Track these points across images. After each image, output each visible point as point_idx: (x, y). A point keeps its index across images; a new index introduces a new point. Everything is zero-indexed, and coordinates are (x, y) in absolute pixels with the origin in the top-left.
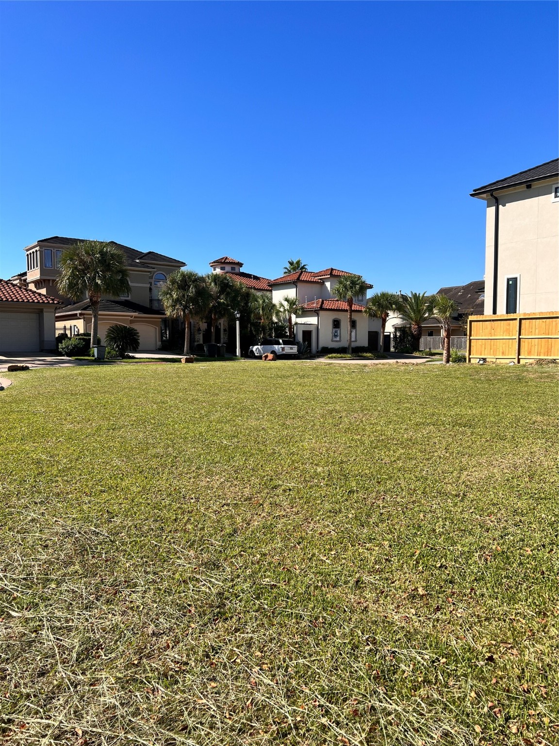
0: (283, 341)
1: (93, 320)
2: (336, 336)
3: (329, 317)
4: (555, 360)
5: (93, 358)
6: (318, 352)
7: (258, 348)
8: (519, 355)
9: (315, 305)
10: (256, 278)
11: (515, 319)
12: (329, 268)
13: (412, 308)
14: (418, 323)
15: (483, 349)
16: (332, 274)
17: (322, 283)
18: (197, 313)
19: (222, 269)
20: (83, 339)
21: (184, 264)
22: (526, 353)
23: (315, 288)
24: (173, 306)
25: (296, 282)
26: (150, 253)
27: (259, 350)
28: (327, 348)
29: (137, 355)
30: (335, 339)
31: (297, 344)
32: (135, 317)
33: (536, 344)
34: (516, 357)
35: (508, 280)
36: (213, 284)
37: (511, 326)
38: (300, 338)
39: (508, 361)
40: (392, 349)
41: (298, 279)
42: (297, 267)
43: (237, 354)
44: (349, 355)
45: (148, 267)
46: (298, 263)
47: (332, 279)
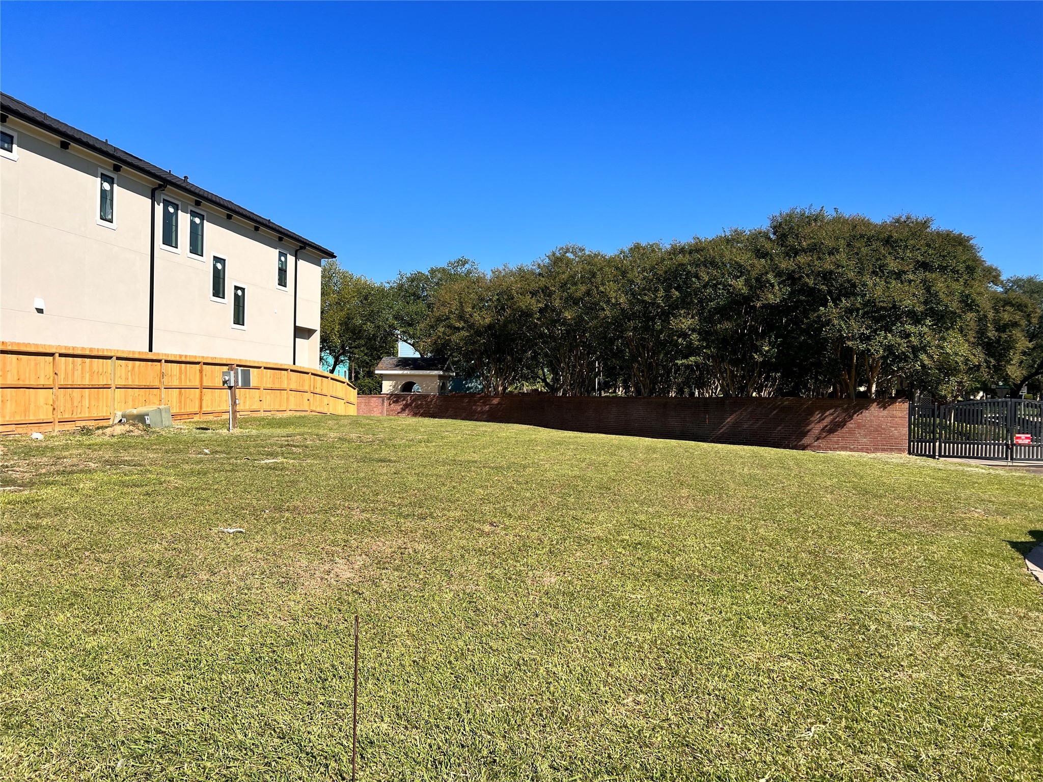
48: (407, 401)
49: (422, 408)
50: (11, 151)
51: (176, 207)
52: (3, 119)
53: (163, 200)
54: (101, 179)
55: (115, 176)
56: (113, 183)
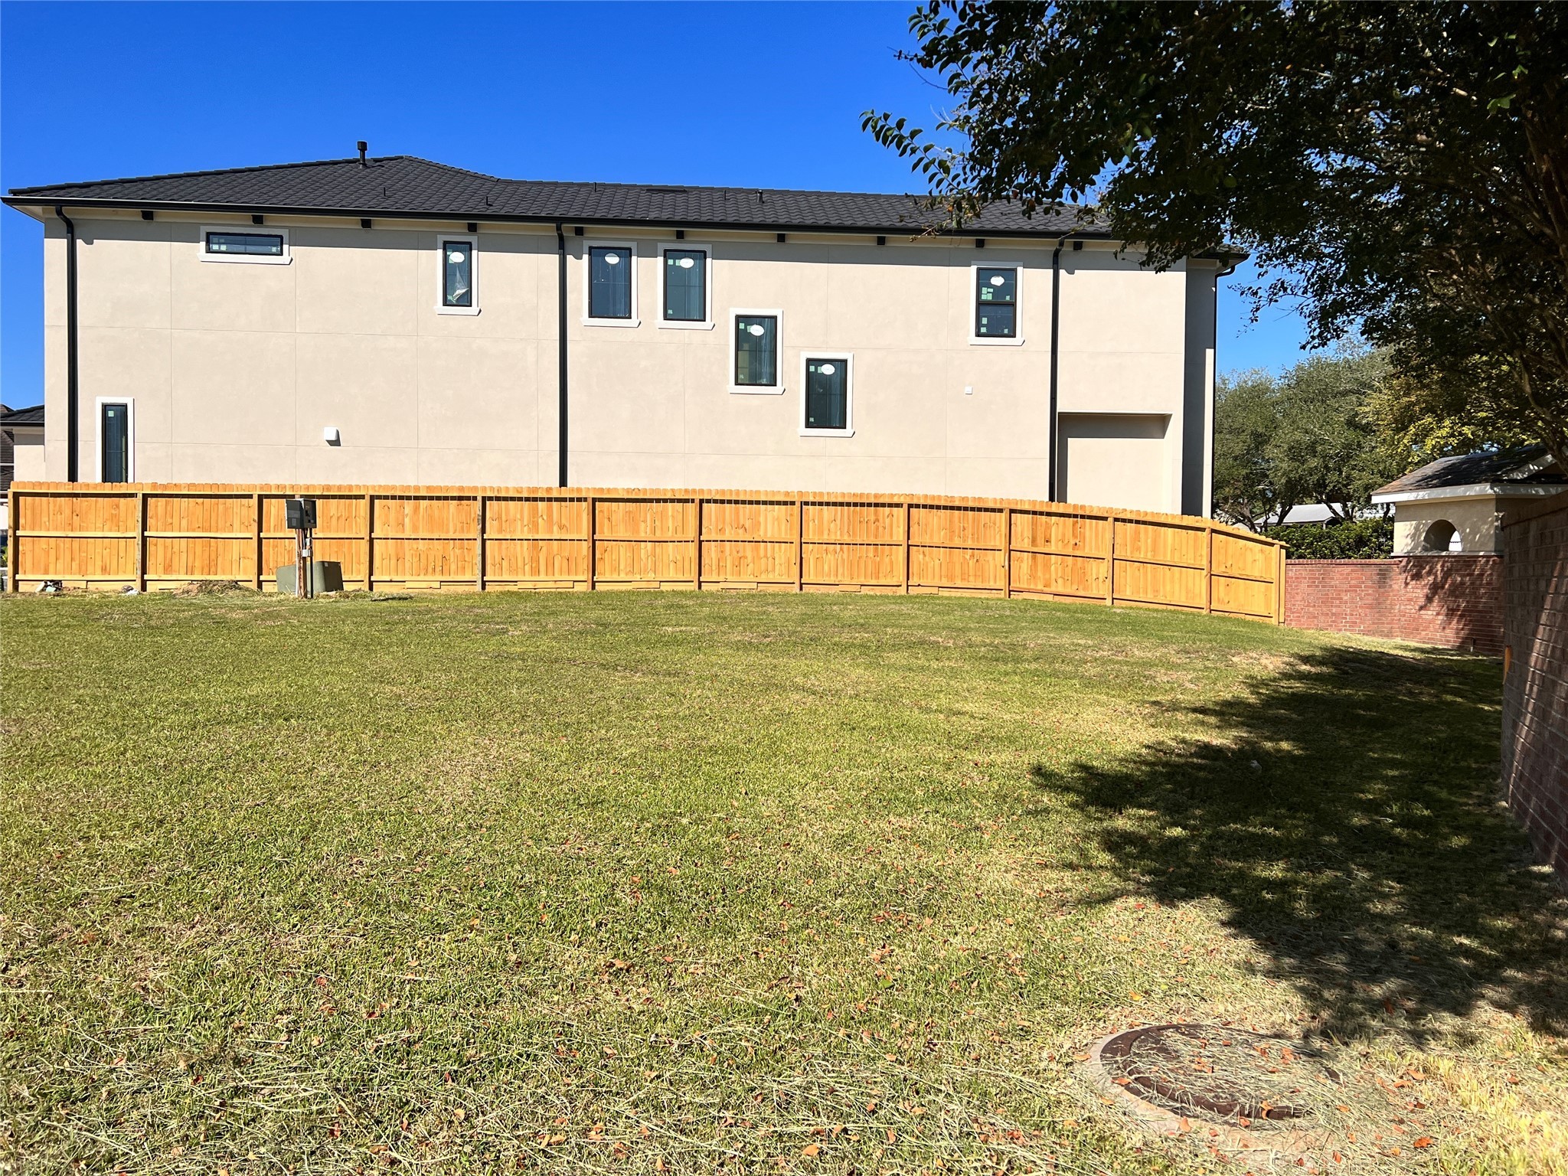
4: (236, 582)
8: (144, 572)
11: (132, 495)
15: (52, 558)
22: (161, 568)
33: (184, 548)
34: (137, 576)
35: (105, 408)
37: (122, 509)
39: (119, 586)
48: (1436, 576)
49: (1463, 595)
50: (281, 254)
51: (626, 253)
52: (258, 220)
53: (591, 248)
54: (445, 249)
55: (473, 239)
56: (471, 250)
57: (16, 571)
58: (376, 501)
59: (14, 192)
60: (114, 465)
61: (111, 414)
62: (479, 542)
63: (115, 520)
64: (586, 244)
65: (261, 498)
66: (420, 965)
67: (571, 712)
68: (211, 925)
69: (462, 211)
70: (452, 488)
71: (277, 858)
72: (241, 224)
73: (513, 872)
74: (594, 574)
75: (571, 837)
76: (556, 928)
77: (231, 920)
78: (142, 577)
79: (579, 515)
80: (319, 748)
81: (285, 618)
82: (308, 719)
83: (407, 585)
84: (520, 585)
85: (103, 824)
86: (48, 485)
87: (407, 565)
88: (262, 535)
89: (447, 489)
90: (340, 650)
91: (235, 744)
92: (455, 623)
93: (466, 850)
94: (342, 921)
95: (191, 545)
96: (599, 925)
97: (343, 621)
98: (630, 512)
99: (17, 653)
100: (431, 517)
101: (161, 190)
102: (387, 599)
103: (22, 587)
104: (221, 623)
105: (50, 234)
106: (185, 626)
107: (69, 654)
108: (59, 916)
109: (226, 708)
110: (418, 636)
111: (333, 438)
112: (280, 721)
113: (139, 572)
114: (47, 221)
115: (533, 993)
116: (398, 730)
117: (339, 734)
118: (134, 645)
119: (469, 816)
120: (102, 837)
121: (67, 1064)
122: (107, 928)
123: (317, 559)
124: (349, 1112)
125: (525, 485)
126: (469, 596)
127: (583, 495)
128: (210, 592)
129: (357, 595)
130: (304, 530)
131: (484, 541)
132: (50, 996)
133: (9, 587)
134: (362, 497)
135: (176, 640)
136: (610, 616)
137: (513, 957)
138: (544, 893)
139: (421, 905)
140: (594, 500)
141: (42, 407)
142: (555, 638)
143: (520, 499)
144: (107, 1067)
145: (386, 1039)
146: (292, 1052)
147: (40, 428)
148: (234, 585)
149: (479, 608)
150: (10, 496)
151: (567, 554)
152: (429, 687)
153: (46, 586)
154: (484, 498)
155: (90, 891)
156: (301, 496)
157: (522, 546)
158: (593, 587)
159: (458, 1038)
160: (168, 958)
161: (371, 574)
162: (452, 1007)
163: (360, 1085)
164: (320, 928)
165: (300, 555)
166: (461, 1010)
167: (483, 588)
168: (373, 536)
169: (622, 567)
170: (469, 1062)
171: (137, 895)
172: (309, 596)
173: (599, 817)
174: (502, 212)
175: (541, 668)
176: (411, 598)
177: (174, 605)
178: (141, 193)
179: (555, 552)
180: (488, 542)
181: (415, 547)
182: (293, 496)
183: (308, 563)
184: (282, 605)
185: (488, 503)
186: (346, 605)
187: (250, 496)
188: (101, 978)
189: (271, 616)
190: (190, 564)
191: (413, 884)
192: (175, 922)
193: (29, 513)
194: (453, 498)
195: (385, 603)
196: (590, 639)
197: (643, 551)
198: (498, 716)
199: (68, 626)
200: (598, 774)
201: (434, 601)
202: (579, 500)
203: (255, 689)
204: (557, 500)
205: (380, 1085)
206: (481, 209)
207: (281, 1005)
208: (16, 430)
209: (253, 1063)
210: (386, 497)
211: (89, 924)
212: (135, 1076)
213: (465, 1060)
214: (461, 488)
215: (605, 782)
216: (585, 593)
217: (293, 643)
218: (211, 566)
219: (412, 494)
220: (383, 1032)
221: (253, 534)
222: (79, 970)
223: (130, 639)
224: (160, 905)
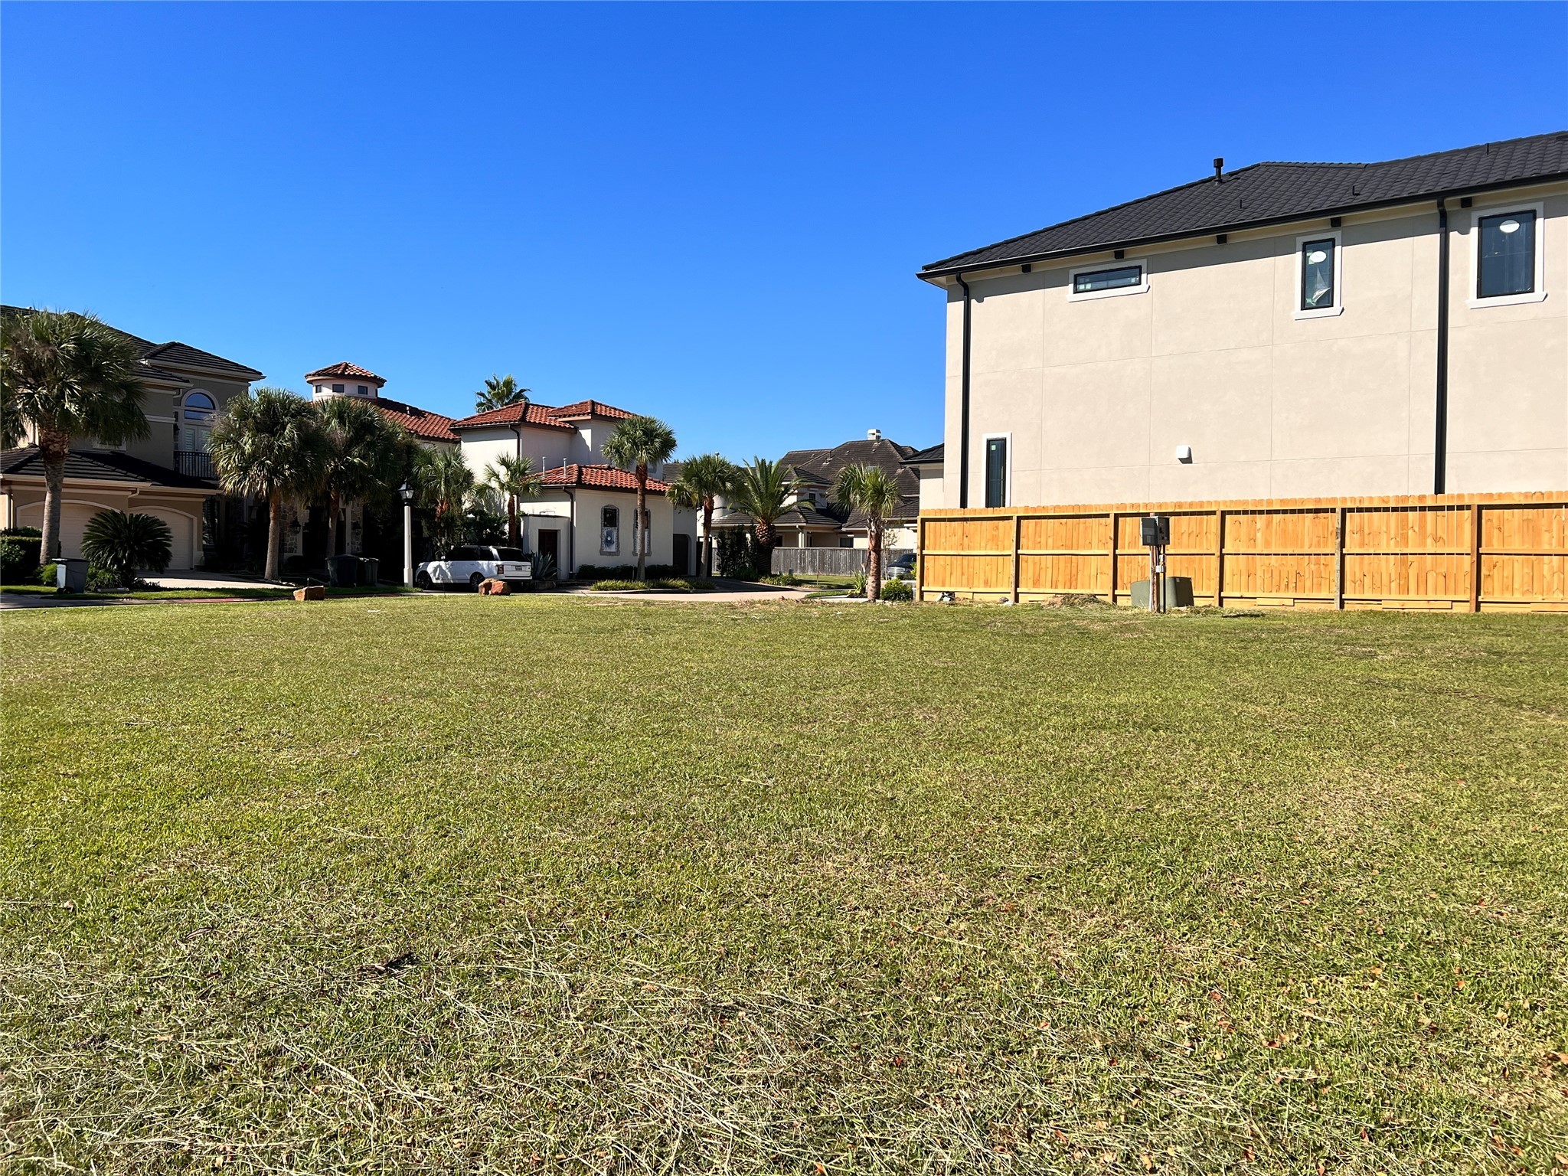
0: (499, 551)
1: (48, 498)
2: (609, 543)
3: (595, 503)
4: (1094, 596)
5: (55, 589)
6: (571, 576)
7: (439, 566)
8: (1017, 585)
9: (564, 476)
10: (416, 412)
11: (1009, 518)
12: (588, 400)
13: (757, 489)
14: (767, 520)
15: (948, 574)
16: (597, 415)
17: (573, 431)
18: (300, 487)
19: (336, 389)
20: (20, 542)
21: (258, 375)
22: (1030, 582)
23: (559, 440)
24: (244, 470)
25: (518, 425)
26: (173, 345)
27: (442, 572)
28: (592, 568)
29: (164, 582)
30: (607, 550)
31: (527, 558)
32: (142, 493)
33: (1049, 564)
34: (1012, 589)
35: (989, 442)
36: (334, 422)
37: (1001, 530)
38: (533, 545)
39: (998, 597)
40: (715, 572)
41: (523, 419)
42: (506, 393)
43: (406, 580)
44: (640, 584)
45: (171, 378)
46: (508, 384)
47: (595, 423)
50: (1140, 284)
51: (1528, 218)
52: (1119, 255)
53: (1481, 219)
54: (1304, 251)
55: (1337, 234)
56: (1334, 246)
57: (922, 584)
58: (1228, 517)
59: (926, 268)
60: (995, 494)
61: (993, 448)
62: (1337, 557)
63: (995, 540)
64: (1475, 216)
65: (1117, 516)
66: (1318, 1004)
67: (1469, 753)
68: (1109, 918)
69: (1324, 208)
70: (1308, 500)
71: (1161, 865)
72: (1105, 262)
73: (1418, 924)
74: (1478, 593)
75: (1487, 899)
76: (1477, 999)
77: (1125, 917)
78: (1016, 590)
79: (1460, 526)
80: (1190, 761)
81: (1142, 632)
82: (1175, 732)
83: (1259, 601)
84: (1385, 604)
85: (1011, 808)
86: (946, 511)
87: (1259, 581)
88: (1117, 552)
89: (1303, 501)
90: (1199, 666)
91: (1111, 749)
92: (1315, 644)
93: (1357, 890)
94: (1231, 940)
95: (1055, 562)
96: (1534, 1007)
97: (1198, 637)
98: (1528, 520)
99: (929, 652)
100: (1284, 531)
101: (1037, 243)
102: (1238, 616)
103: (926, 597)
104: (1084, 633)
105: (951, 299)
106: (1055, 635)
107: (967, 655)
108: (984, 884)
109: (1100, 714)
110: (1275, 655)
111: (1185, 456)
112: (1150, 731)
113: (1013, 586)
114: (949, 288)
115: (1455, 1068)
116: (1266, 752)
117: (1207, 749)
118: (1016, 650)
119: (1357, 853)
120: (1010, 820)
121: (1002, 1016)
122: (1022, 902)
123: (1169, 574)
124: (1263, 1139)
125: (1391, 494)
126: (1325, 615)
127: (1466, 502)
128: (1072, 605)
129: (1208, 611)
130: (1158, 547)
131: (1343, 556)
132: (984, 953)
133: (917, 597)
134: (1213, 513)
135: (1048, 648)
136: (1504, 643)
137: (1426, 1021)
138: (1458, 956)
139: (1313, 940)
140: (1480, 508)
141: (943, 446)
142: (1436, 666)
143: (1386, 510)
144: (1035, 1028)
145: (1292, 1073)
146: (1196, 1060)
147: (941, 464)
148: (1093, 598)
149: (1339, 627)
150: (919, 521)
151: (1443, 570)
152: (1294, 710)
153: (943, 596)
154: (1344, 511)
155: (1006, 866)
156: (1156, 514)
157: (1387, 561)
158: (1478, 608)
159: (1371, 1095)
160: (1074, 941)
161: (1221, 590)
162: (1360, 1058)
163: (1268, 1112)
164: (1209, 941)
165: (1153, 571)
166: (1370, 1065)
167: (1342, 606)
168: (1224, 551)
169: (1516, 586)
170: (1386, 1125)
171: (1044, 876)
172: (1162, 610)
173: (1521, 881)
174: (1372, 199)
175: (1423, 699)
176: (1263, 615)
177: (1043, 616)
178: (1021, 249)
179: (1429, 568)
180: (1347, 557)
181: (1267, 562)
182: (1148, 514)
183: (1161, 578)
184: (1137, 619)
185: (1348, 514)
186: (1199, 620)
187: (1107, 516)
188: (1022, 947)
189: (1127, 628)
190: (1054, 579)
191: (1301, 916)
192: (1078, 908)
193: (932, 535)
194: (1309, 511)
195: (1236, 619)
196: (1480, 670)
197: (1546, 567)
198: (1377, 749)
199: (964, 631)
200: (1513, 829)
201: (1289, 619)
202: (1460, 508)
203: (1122, 698)
204: (1432, 509)
205: (1289, 1119)
206: (1348, 200)
207: (1180, 1010)
208: (922, 467)
209: (1161, 1060)
210: (1238, 513)
211: (1008, 895)
212: (1060, 1043)
213: (1382, 1121)
214: (1318, 500)
215: (1523, 840)
216: (1467, 615)
217: (1153, 655)
218: (1072, 582)
219: (1265, 508)
220: (1286, 1064)
221: (1110, 551)
222: (1004, 935)
223: (1012, 645)
224: (1064, 889)
